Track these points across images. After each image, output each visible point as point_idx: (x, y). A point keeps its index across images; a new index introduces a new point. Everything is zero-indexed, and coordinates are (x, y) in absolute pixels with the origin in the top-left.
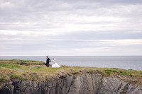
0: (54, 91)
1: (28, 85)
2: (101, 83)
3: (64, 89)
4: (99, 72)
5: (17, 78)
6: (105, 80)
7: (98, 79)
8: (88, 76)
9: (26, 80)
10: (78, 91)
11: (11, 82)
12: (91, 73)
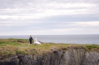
0: (49, 63)
1: (29, 58)
2: (84, 56)
3: (56, 61)
4: (82, 48)
5: (20, 53)
6: (88, 54)
7: (82, 53)
8: (74, 51)
9: (28, 54)
10: (67, 62)
11: (17, 57)
12: (76, 48)
